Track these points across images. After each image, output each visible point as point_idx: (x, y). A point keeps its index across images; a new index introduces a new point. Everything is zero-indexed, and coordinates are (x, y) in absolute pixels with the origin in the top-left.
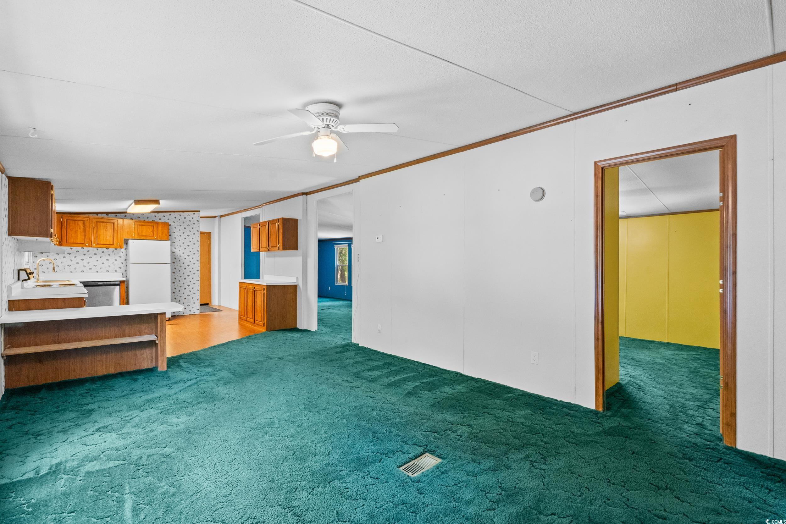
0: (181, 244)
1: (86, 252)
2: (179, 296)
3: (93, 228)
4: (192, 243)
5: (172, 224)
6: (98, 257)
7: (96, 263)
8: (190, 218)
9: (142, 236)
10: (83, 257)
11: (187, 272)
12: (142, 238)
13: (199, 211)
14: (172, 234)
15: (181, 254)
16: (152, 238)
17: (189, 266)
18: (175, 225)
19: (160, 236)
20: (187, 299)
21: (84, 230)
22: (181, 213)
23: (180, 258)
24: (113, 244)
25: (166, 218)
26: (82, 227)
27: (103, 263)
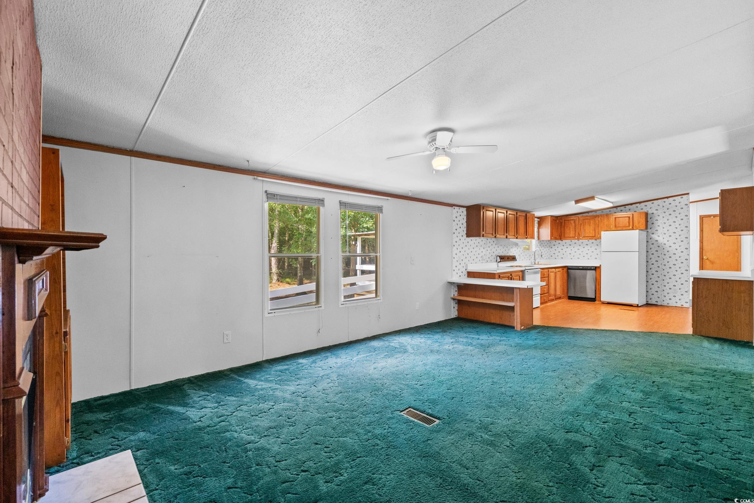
0: (666, 232)
1: (580, 244)
2: (663, 285)
3: (581, 224)
4: (679, 229)
5: (655, 212)
6: (589, 247)
7: (588, 252)
8: (677, 203)
9: (619, 227)
10: (579, 247)
11: (672, 261)
12: (619, 229)
13: (688, 194)
14: (655, 222)
15: (666, 242)
16: (629, 228)
17: (675, 254)
18: (659, 212)
19: (636, 226)
20: (672, 289)
21: (575, 226)
22: (665, 200)
23: (664, 246)
24: (595, 236)
25: (649, 206)
26: (573, 225)
27: (593, 252)
